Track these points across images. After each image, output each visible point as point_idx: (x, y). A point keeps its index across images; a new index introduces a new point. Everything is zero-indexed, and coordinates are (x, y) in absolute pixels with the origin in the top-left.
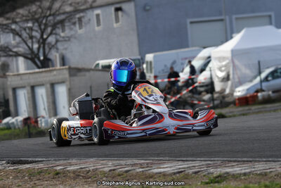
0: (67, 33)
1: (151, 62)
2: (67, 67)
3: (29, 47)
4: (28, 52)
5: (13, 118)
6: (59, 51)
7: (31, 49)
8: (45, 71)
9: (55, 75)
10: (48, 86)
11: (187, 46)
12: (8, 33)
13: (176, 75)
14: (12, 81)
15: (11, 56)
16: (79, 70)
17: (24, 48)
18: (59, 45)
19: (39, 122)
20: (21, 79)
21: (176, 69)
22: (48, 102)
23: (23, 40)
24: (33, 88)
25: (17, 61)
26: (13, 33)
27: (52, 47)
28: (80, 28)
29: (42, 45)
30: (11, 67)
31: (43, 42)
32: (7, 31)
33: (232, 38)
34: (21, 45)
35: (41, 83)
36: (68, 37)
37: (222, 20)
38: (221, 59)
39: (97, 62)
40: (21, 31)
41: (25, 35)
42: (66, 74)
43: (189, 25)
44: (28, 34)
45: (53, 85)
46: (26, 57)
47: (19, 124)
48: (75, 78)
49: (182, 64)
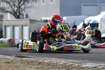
0: (30, 4)
1: (65, 20)
2: (29, 19)
3: (13, 9)
4: (12, 11)
5: (4, 38)
6: (26, 12)
7: (14, 10)
9: (23, 22)
10: (20, 26)
11: (81, 15)
12: (5, 2)
14: (5, 23)
15: (5, 12)
16: (34, 21)
17: (11, 9)
19: (15, 41)
20: (9, 22)
21: (76, 24)
22: (19, 33)
23: (11, 6)
24: (13, 26)
25: (7, 15)
26: (7, 2)
27: (24, 10)
28: (36, 3)
29: (18, 9)
30: (4, 17)
31: (19, 7)
32: (4, 1)
33: (100, 13)
34: (9, 8)
35: (17, 25)
36: (30, 6)
37: (97, 5)
39: (42, 18)
40: (10, 2)
41: (12, 4)
42: (28, 22)
43: (82, 6)
45: (22, 26)
46: (11, 13)
47: (7, 41)
48: (32, 24)
49: (78, 22)
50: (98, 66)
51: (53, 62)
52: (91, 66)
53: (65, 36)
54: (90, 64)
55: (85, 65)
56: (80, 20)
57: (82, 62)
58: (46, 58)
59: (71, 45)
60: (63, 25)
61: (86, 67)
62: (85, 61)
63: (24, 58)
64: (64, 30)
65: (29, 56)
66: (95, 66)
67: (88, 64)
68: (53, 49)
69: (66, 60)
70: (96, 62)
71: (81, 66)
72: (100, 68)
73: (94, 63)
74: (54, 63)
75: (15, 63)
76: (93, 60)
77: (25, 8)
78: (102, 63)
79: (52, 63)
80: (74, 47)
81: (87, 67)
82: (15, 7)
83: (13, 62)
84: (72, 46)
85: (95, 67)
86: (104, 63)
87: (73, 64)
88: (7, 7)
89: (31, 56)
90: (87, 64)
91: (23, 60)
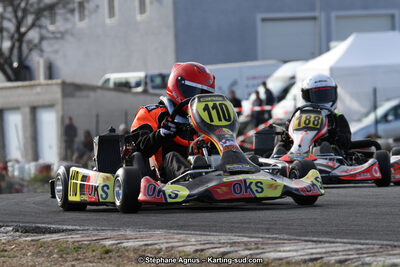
0: (60, 25)
2: (59, 81)
6: (45, 55)
8: (23, 87)
9: (38, 94)
10: (27, 110)
16: (78, 87)
18: (45, 45)
19: (10, 169)
21: (239, 95)
22: (25, 137)
24: (2, 112)
27: (37, 47)
28: (82, 18)
29: (17, 44)
31: (19, 38)
35: (15, 106)
36: (60, 33)
37: (314, 18)
39: (107, 76)
42: (56, 93)
43: (259, 24)
45: (34, 110)
48: (71, 101)
49: (247, 86)
50: (325, 253)
51: (157, 247)
52: (299, 253)
53: (220, 147)
54: (295, 248)
55: (275, 251)
56: (254, 78)
57: (266, 241)
58: (129, 233)
59: (241, 177)
60: (211, 104)
61: (281, 259)
62: (276, 239)
63: (48, 236)
64: (216, 122)
65: (65, 227)
66: (312, 254)
67: (288, 249)
68: (173, 195)
69: (204, 238)
70: (315, 239)
71: (262, 256)
72: (333, 259)
73: (310, 245)
74: (160, 251)
75: (16, 256)
76: (306, 234)
77: (42, 38)
78: (339, 240)
79: (151, 251)
80: (253, 187)
81: (284, 261)
82: (2, 39)
83: (6, 253)
84: (245, 181)
85: (314, 256)
86: (345, 240)
87: (232, 249)
89: (74, 227)
90: (282, 249)
91: (44, 243)
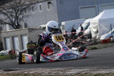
0: (27, 13)
1: (64, 25)
2: (27, 28)
3: (11, 20)
4: (11, 22)
5: (5, 51)
6: (24, 21)
7: (12, 21)
8: (18, 30)
9: (22, 32)
10: (20, 36)
11: (79, 18)
12: (1, 14)
13: (75, 31)
14: (4, 35)
15: (3, 24)
16: (33, 29)
17: (9, 21)
18: (24, 19)
19: (16, 52)
20: (8, 34)
21: (75, 28)
22: (19, 43)
23: (8, 17)
25: (6, 26)
26: (4, 14)
27: (21, 20)
28: (33, 11)
29: (16, 19)
30: (3, 29)
31: (17, 18)
33: (99, 14)
34: (7, 19)
35: (16, 35)
37: (94, 7)
38: (94, 23)
39: (40, 26)
40: (7, 13)
41: (9, 15)
42: (27, 31)
43: (80, 9)
44: (10, 14)
45: (21, 36)
46: (9, 24)
47: (7, 53)
48: (31, 33)
49: (77, 26)
82: (12, 18)
88: (5, 19)
